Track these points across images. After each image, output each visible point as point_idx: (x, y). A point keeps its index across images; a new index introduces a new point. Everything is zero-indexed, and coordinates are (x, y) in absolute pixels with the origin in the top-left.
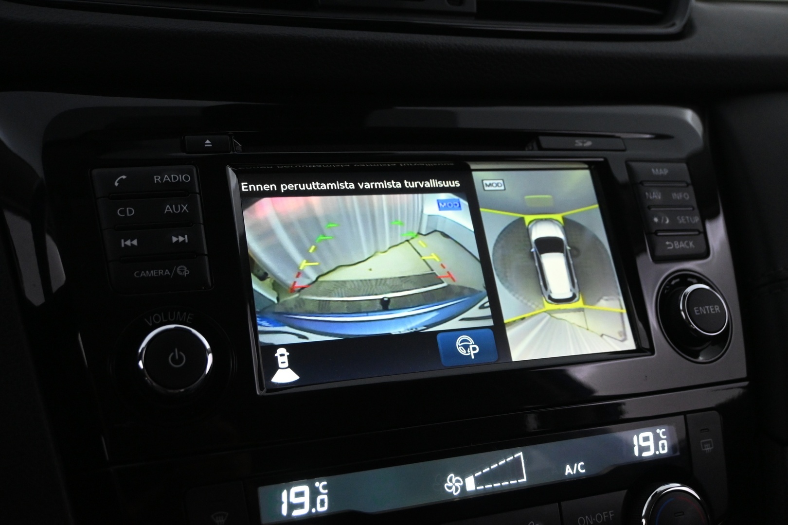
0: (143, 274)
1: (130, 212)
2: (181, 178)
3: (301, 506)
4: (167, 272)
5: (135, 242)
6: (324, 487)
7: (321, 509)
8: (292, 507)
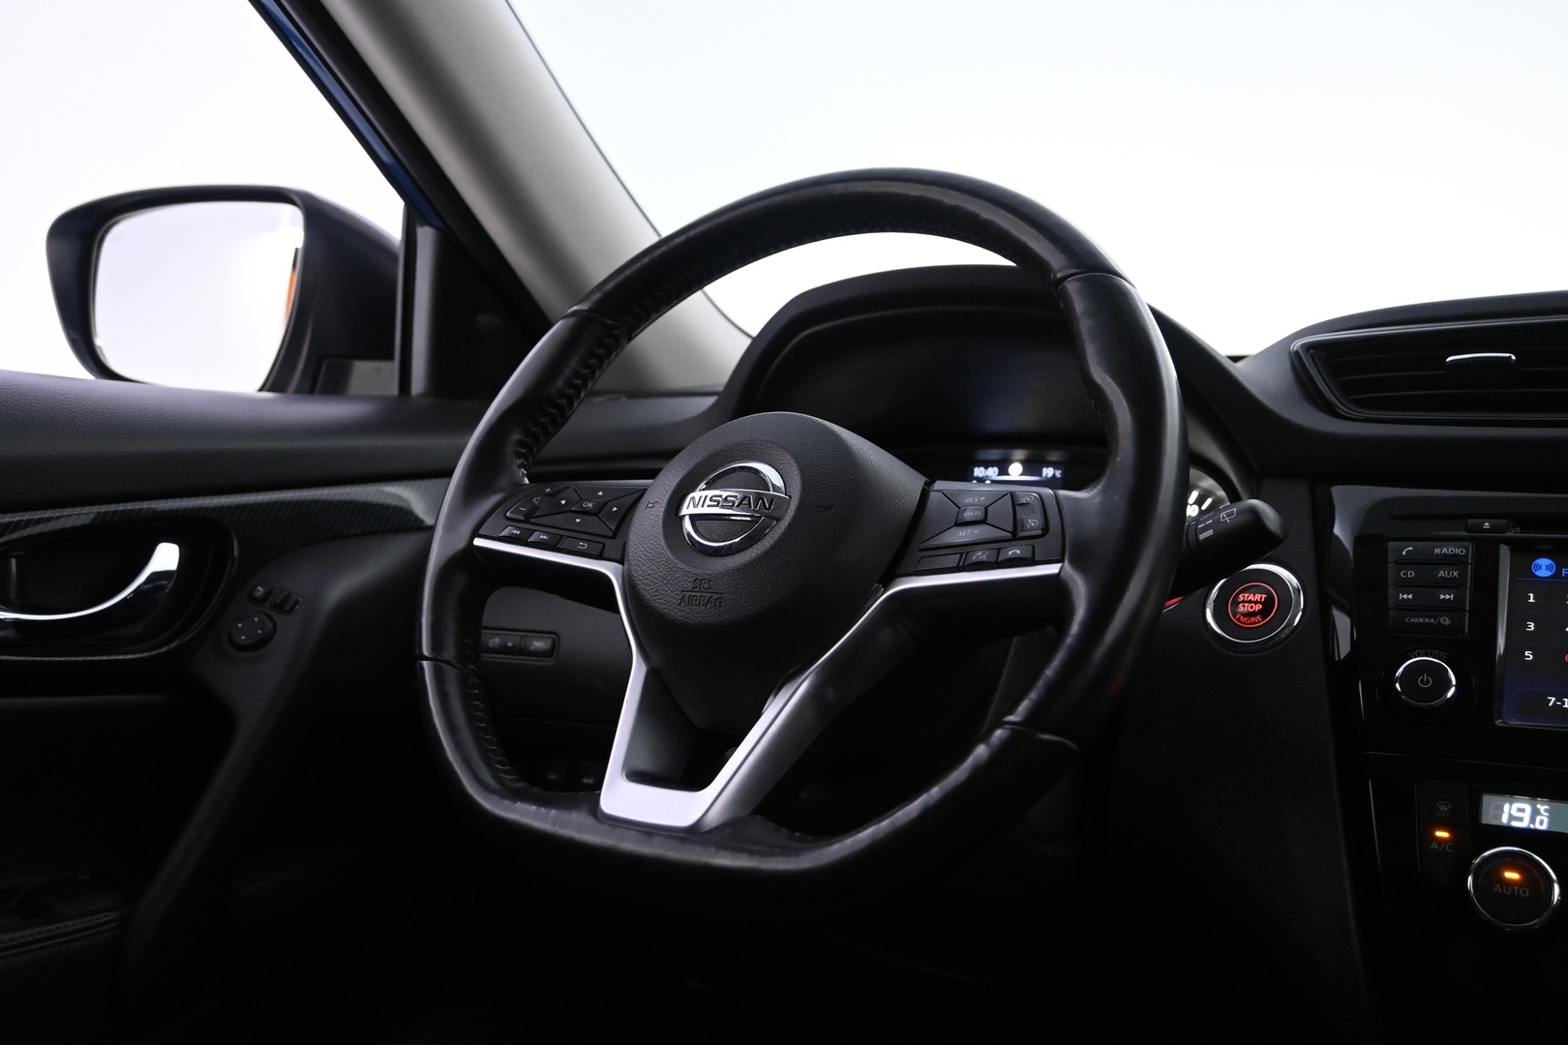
0: (1413, 620)
1: (1411, 574)
2: (1457, 551)
3: (1521, 819)
4: (1432, 620)
5: (1410, 597)
6: (1546, 810)
7: (1538, 827)
8: (1511, 817)
